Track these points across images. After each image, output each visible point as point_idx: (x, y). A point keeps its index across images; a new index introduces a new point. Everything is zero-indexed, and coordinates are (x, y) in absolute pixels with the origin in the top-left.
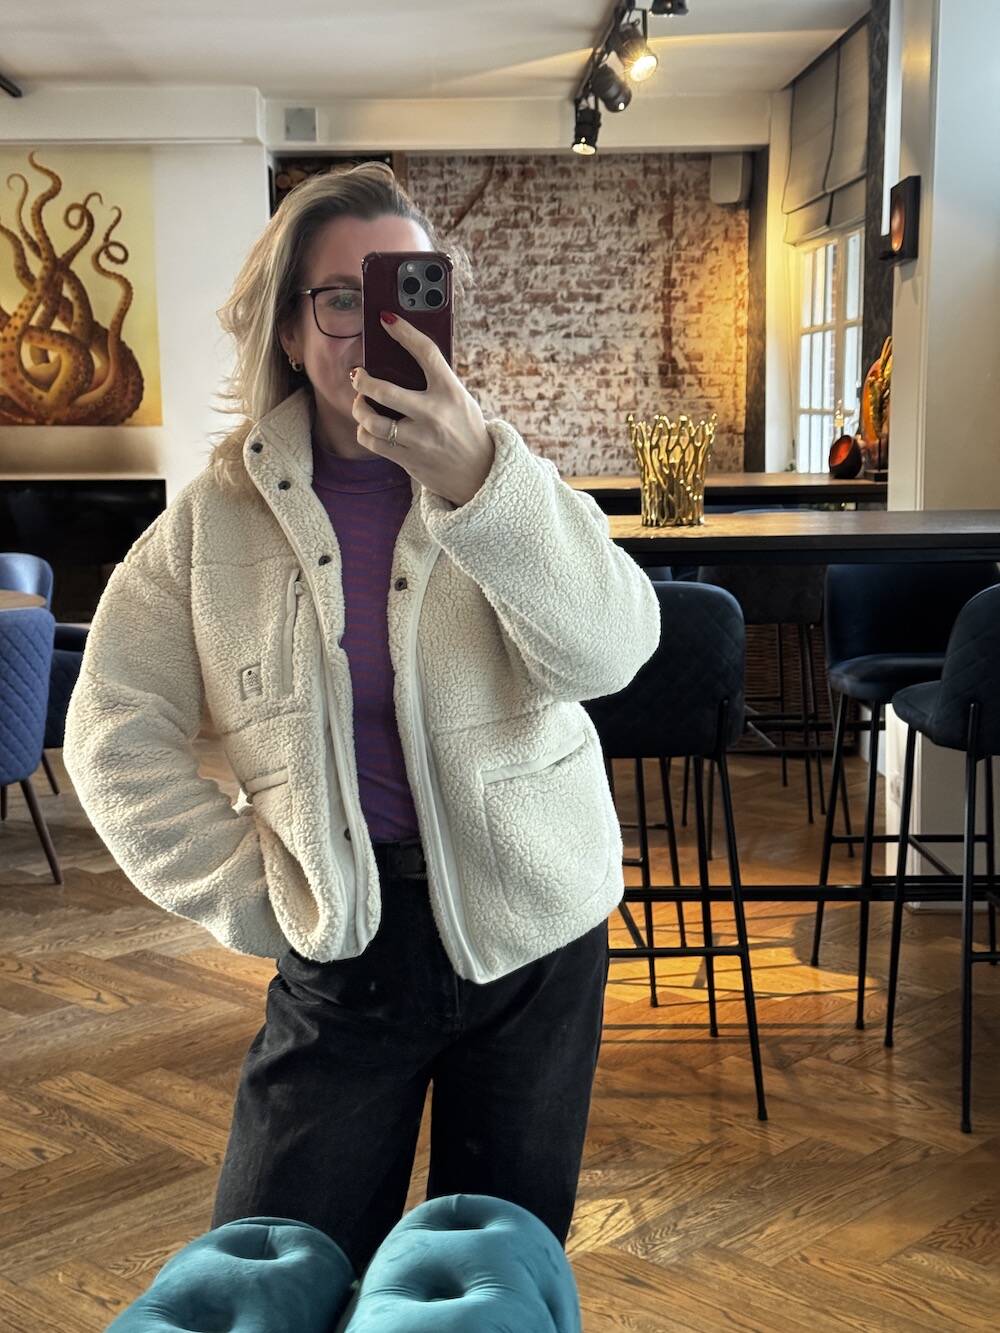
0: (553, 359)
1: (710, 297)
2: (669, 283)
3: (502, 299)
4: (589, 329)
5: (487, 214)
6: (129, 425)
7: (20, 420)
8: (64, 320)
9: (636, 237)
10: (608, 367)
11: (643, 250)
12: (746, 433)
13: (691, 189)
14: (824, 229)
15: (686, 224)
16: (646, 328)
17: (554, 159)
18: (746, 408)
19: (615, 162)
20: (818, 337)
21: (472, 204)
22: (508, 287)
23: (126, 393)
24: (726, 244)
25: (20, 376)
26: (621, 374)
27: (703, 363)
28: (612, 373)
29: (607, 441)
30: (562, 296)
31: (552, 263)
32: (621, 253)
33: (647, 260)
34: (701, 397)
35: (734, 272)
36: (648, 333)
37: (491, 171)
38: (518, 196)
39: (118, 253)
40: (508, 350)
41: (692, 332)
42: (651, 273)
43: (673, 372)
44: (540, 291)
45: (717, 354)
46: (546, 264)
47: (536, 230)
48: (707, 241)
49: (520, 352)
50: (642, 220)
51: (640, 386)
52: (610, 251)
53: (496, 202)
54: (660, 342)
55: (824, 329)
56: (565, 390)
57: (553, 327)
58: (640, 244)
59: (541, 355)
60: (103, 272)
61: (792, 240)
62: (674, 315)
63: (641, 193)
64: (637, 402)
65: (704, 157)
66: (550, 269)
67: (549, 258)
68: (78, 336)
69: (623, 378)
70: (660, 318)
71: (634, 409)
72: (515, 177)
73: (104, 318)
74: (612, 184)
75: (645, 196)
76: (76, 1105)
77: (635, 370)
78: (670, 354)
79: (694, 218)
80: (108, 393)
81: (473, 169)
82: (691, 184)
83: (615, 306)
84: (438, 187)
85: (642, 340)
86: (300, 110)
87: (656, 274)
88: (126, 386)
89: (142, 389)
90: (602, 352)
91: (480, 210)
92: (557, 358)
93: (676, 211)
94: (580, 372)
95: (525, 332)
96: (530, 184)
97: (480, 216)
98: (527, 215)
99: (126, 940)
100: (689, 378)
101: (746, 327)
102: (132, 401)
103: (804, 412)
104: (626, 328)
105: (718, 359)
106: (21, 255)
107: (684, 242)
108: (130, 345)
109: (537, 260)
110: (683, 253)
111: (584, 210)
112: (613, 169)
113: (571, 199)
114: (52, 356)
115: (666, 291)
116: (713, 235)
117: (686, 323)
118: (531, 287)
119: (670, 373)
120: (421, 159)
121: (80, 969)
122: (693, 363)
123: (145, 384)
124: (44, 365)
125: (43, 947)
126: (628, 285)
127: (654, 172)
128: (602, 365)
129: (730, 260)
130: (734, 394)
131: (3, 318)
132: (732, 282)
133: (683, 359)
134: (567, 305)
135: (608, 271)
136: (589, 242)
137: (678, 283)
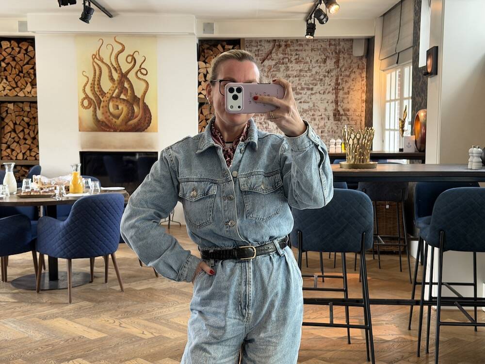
1: (352, 89)
2: (337, 84)
4: (308, 100)
5: (273, 60)
6: (146, 132)
7: (108, 130)
8: (125, 95)
9: (326, 68)
10: (315, 113)
11: (328, 72)
13: (346, 51)
14: (396, 65)
15: (344, 63)
16: (328, 100)
17: (297, 40)
19: (319, 42)
20: (393, 103)
21: (267, 57)
23: (145, 121)
24: (358, 70)
25: (109, 114)
26: (319, 116)
27: (350, 112)
28: (316, 115)
30: (299, 88)
31: (295, 77)
32: (320, 73)
33: (330, 76)
34: (349, 124)
35: (361, 80)
36: (330, 102)
37: (275, 45)
38: (284, 53)
39: (144, 72)
41: (345, 101)
42: (331, 80)
43: (338, 115)
45: (354, 109)
46: (293, 77)
47: (289, 65)
48: (351, 69)
50: (328, 61)
51: (326, 120)
52: (316, 72)
53: (278, 55)
54: (334, 105)
55: (395, 100)
58: (327, 70)
60: (139, 78)
61: (383, 69)
62: (339, 95)
63: (328, 52)
64: (325, 126)
65: (351, 40)
66: (295, 79)
67: (295, 75)
68: (129, 100)
69: (321, 117)
70: (334, 96)
71: (324, 128)
72: (283, 47)
73: (139, 94)
74: (318, 49)
77: (325, 114)
78: (337, 109)
79: (347, 61)
80: (139, 120)
81: (268, 44)
82: (346, 49)
83: (318, 92)
84: (256, 50)
85: (327, 104)
86: (209, 23)
87: (333, 81)
88: (146, 118)
89: (151, 119)
90: (313, 108)
91: (270, 58)
93: (340, 59)
96: (288, 49)
97: (270, 60)
98: (287, 60)
99: (151, 313)
100: (344, 117)
101: (365, 100)
102: (147, 123)
103: (387, 130)
104: (322, 100)
105: (355, 111)
106: (110, 72)
107: (343, 69)
108: (147, 104)
109: (290, 76)
110: (342, 73)
111: (308, 58)
112: (318, 44)
113: (303, 54)
114: (120, 107)
115: (336, 87)
116: (353, 67)
117: (344, 98)
120: (250, 40)
121: (136, 322)
122: (346, 112)
123: (152, 117)
124: (117, 110)
125: (122, 315)
126: (323, 85)
127: (333, 45)
128: (313, 112)
129: (360, 76)
130: (361, 123)
131: (103, 94)
132: (360, 84)
133: (342, 110)
134: (301, 91)
135: (316, 80)
136: (309, 69)
137: (341, 84)
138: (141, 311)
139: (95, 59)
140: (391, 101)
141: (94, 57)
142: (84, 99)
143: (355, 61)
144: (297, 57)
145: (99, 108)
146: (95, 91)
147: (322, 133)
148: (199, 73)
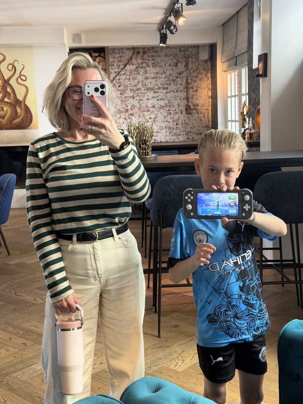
0: (154, 107)
1: (200, 87)
2: (188, 83)
3: (138, 89)
4: (165, 98)
5: (133, 65)
6: (29, 129)
8: (8, 98)
9: (177, 70)
10: (170, 109)
11: (180, 74)
13: (194, 56)
14: (235, 66)
15: (192, 66)
16: (181, 97)
17: (153, 48)
18: (211, 120)
19: (171, 48)
20: (233, 99)
21: (129, 61)
22: (140, 86)
23: (27, 120)
24: (204, 72)
27: (198, 107)
28: (171, 110)
29: (170, 131)
30: (156, 88)
31: (153, 78)
32: (173, 75)
33: (181, 77)
34: (198, 117)
35: (207, 80)
36: (182, 99)
37: (134, 52)
38: (143, 59)
39: (24, 78)
40: (140, 105)
41: (195, 98)
42: (183, 80)
43: (190, 110)
44: (149, 87)
45: (202, 104)
46: (151, 79)
48: (199, 71)
49: (144, 105)
50: (179, 65)
51: (180, 114)
52: (170, 74)
53: (137, 61)
54: (185, 101)
55: (235, 96)
56: (157, 116)
57: (154, 97)
58: (179, 72)
59: (150, 106)
60: (20, 84)
61: (225, 70)
62: (189, 93)
63: (179, 57)
64: (179, 119)
65: (197, 47)
66: (152, 80)
67: (152, 77)
68: (12, 103)
69: (175, 112)
70: (185, 94)
71: (178, 121)
72: (142, 53)
73: (20, 97)
74: (170, 55)
75: (180, 58)
76: (33, 330)
77: (178, 109)
78: (188, 104)
79: (194, 64)
80: (22, 120)
81: (129, 51)
82: (193, 54)
83: (172, 91)
84: (119, 57)
85: (180, 100)
86: (77, 34)
87: (184, 81)
88: (27, 118)
89: (32, 118)
90: (169, 104)
91: (131, 63)
92: (155, 106)
93: (189, 62)
94: (162, 110)
95: (145, 99)
96: (146, 55)
97: (131, 65)
98: (145, 65)
99: (41, 282)
100: (194, 111)
101: (211, 96)
102: (29, 122)
103: (230, 121)
104: (175, 97)
105: (203, 106)
108: (28, 105)
109: (148, 78)
110: (191, 75)
111: (162, 63)
112: (170, 51)
113: (158, 59)
114: (5, 109)
115: (187, 86)
116: (200, 69)
117: (193, 95)
118: (147, 86)
119: (188, 110)
120: (113, 48)
121: (28, 291)
122: (195, 107)
123: (33, 117)
124: (2, 112)
125: (16, 285)
126: (176, 84)
127: (182, 51)
128: (169, 108)
129: (206, 76)
130: (208, 116)
132: (206, 83)
133: (192, 106)
134: (158, 91)
135: (170, 80)
136: (164, 72)
137: (190, 83)
138: (32, 281)
140: (232, 97)
143: (201, 64)
144: (153, 61)
147: (177, 124)
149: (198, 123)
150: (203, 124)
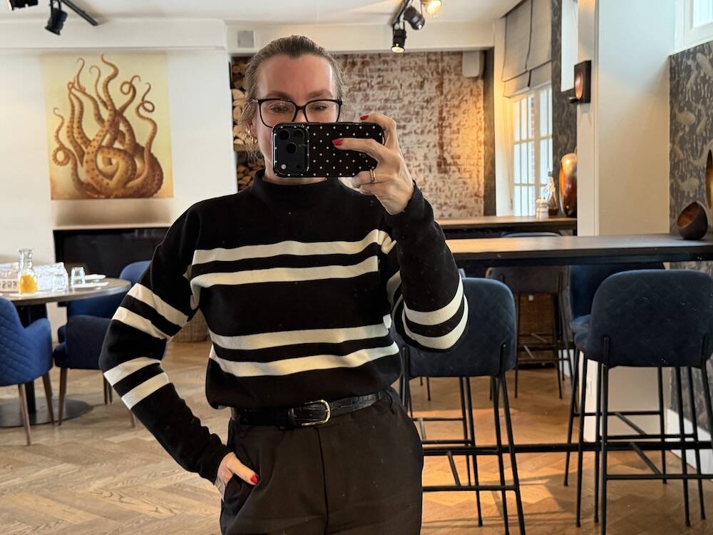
1: (464, 126)
2: (442, 119)
6: (156, 197)
7: (96, 196)
8: (120, 142)
9: (423, 95)
10: (410, 163)
11: (427, 101)
12: (485, 197)
13: (452, 70)
14: (527, 89)
15: (450, 88)
16: (429, 143)
17: (380, 55)
18: (484, 183)
19: (412, 56)
20: (524, 146)
23: (154, 181)
24: (471, 98)
25: (96, 172)
26: (416, 166)
27: (461, 160)
28: (412, 166)
31: (379, 109)
32: (417, 103)
33: (430, 107)
34: (460, 178)
35: (476, 112)
36: (431, 145)
37: (346, 62)
38: (361, 75)
39: (149, 107)
41: (454, 144)
42: (432, 113)
43: (445, 165)
45: (468, 155)
47: (369, 92)
48: (462, 97)
50: (427, 86)
51: (427, 173)
52: (410, 103)
53: (351, 78)
54: (437, 149)
55: (528, 141)
58: (426, 99)
60: (141, 117)
61: (508, 95)
62: (445, 135)
63: (426, 72)
64: (425, 182)
65: (459, 53)
67: (378, 107)
68: (128, 151)
69: (418, 168)
70: (437, 137)
71: (424, 185)
72: (359, 65)
73: (142, 141)
74: (411, 68)
75: (428, 74)
77: (424, 164)
78: (443, 156)
79: (454, 84)
80: (145, 180)
82: (452, 67)
83: (413, 131)
85: (428, 149)
86: (245, 32)
87: (435, 114)
88: (154, 176)
89: (162, 178)
93: (444, 81)
96: (367, 69)
98: (365, 85)
99: (169, 477)
100: (453, 168)
101: (483, 141)
102: (157, 184)
103: (517, 185)
104: (419, 142)
105: (469, 158)
106: (97, 108)
107: (449, 97)
108: (156, 155)
109: (371, 108)
110: (449, 103)
111: (396, 81)
112: (411, 60)
113: (389, 76)
114: (114, 161)
115: (440, 123)
116: (465, 93)
117: (451, 140)
119: (443, 165)
121: (145, 494)
122: (455, 160)
123: (165, 175)
124: (109, 167)
125: (123, 483)
126: (420, 120)
127: (432, 61)
129: (474, 106)
130: (478, 176)
131: (87, 142)
132: (475, 118)
133: (450, 158)
135: (409, 113)
136: (399, 98)
137: (446, 118)
139: (73, 90)
140: (521, 142)
141: (71, 86)
142: (58, 150)
143: (466, 84)
144: (380, 79)
145: (82, 163)
146: (74, 137)
148: (234, 107)
149: (461, 189)
150: (468, 191)
